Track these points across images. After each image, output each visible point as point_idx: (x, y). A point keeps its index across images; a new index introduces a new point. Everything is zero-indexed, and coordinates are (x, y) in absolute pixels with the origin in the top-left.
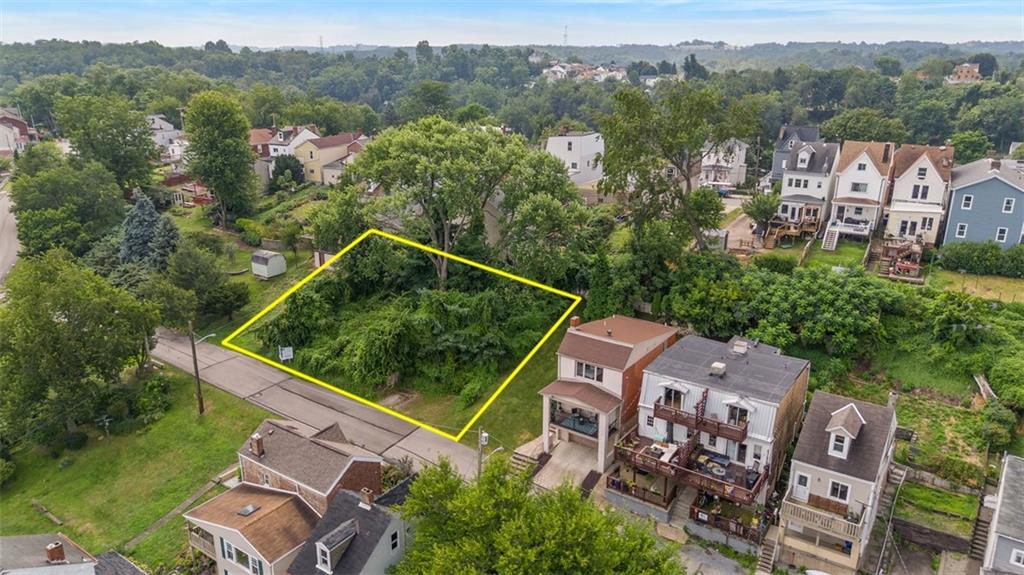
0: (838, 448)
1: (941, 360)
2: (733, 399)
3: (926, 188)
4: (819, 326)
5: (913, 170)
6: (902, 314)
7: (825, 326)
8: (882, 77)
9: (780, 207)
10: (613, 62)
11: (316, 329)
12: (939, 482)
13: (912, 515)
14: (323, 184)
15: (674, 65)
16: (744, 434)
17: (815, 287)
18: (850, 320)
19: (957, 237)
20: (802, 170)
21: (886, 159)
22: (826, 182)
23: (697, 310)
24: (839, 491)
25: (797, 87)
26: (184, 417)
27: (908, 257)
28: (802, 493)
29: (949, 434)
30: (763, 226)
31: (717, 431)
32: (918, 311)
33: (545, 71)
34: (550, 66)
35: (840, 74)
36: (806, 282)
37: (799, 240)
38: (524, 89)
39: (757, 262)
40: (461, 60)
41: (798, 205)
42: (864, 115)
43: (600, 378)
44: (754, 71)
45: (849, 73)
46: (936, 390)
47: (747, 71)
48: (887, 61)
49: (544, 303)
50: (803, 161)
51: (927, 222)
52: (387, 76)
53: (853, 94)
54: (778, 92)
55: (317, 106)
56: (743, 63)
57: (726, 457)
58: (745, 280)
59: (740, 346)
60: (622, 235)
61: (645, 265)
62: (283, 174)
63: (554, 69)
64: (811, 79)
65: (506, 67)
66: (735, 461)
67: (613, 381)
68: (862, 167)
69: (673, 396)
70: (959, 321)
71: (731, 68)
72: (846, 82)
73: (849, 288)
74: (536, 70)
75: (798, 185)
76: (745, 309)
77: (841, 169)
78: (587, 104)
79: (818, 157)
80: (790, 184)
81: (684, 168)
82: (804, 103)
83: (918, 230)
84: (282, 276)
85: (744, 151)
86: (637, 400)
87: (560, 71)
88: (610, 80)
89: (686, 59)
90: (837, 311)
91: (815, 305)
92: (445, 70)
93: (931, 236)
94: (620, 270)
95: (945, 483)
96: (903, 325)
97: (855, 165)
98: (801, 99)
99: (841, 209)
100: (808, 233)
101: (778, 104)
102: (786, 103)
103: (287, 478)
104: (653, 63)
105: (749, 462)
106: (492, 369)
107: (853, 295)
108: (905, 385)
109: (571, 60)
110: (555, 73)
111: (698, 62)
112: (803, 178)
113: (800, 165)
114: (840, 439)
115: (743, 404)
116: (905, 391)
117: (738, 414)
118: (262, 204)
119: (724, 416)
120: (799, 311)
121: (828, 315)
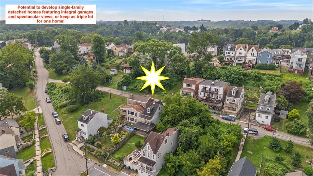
0: (234, 94)
1: (254, 84)
2: (215, 87)
3: (253, 53)
4: (231, 78)
5: (251, 50)
6: (247, 76)
7: (233, 78)
8: (252, 30)
9: (225, 58)
10: (180, 26)
11: (130, 83)
12: (252, 102)
13: (247, 107)
14: (118, 56)
15: (197, 27)
16: (218, 94)
17: (231, 71)
18: (237, 76)
19: (259, 63)
20: (229, 50)
21: (246, 48)
22: (234, 53)
23: (208, 76)
24: (234, 101)
25: (231, 33)
26: (107, 98)
27: (249, 67)
28: (228, 102)
29: (254, 95)
30: (221, 62)
31: (213, 93)
32: (250, 75)
33: (161, 29)
34: (162, 27)
35: (242, 30)
36: (229, 70)
37: (229, 64)
38: (155, 34)
39: (220, 68)
40: (137, 26)
41: (228, 58)
42: (244, 39)
43: (191, 87)
44: (219, 29)
45: (244, 30)
46: (253, 89)
47: (217, 29)
48: (254, 26)
49: (177, 77)
50: (229, 48)
51: (253, 60)
52: (117, 30)
53: (245, 35)
54: (225, 35)
55: (109, 38)
56: (216, 26)
57: (215, 98)
58: (218, 70)
59: (217, 81)
60: (192, 64)
61: (197, 69)
62: (110, 53)
63: (164, 28)
64: (234, 31)
65: (150, 28)
66: (216, 99)
67: (193, 87)
68: (241, 49)
69: (205, 88)
70: (257, 76)
71: (213, 28)
72: (243, 32)
73: (237, 71)
74: (159, 29)
75: (228, 53)
76: (218, 76)
77: (237, 50)
78: (174, 38)
79: (232, 47)
80: (227, 53)
81: (205, 49)
82: (232, 37)
83: (252, 62)
84: (117, 74)
85: (217, 48)
86: (198, 90)
87: (165, 29)
88: (180, 31)
89: (201, 26)
90: (235, 75)
91: (231, 74)
92: (133, 28)
93: (254, 63)
94: (193, 70)
95: (253, 102)
96: (247, 78)
97: (239, 49)
98: (232, 36)
99: (237, 58)
100: (230, 63)
101: (226, 38)
102: (228, 37)
103: (138, 101)
104: (191, 26)
105: (219, 99)
106: (168, 89)
107: (238, 72)
108: (247, 88)
109: (168, 26)
110: (164, 29)
111: (204, 26)
112: (229, 52)
113: (228, 49)
114: (234, 92)
115: (218, 88)
116: (248, 89)
117: (217, 90)
118: (106, 60)
119: (214, 90)
120: (228, 75)
121: (233, 76)
